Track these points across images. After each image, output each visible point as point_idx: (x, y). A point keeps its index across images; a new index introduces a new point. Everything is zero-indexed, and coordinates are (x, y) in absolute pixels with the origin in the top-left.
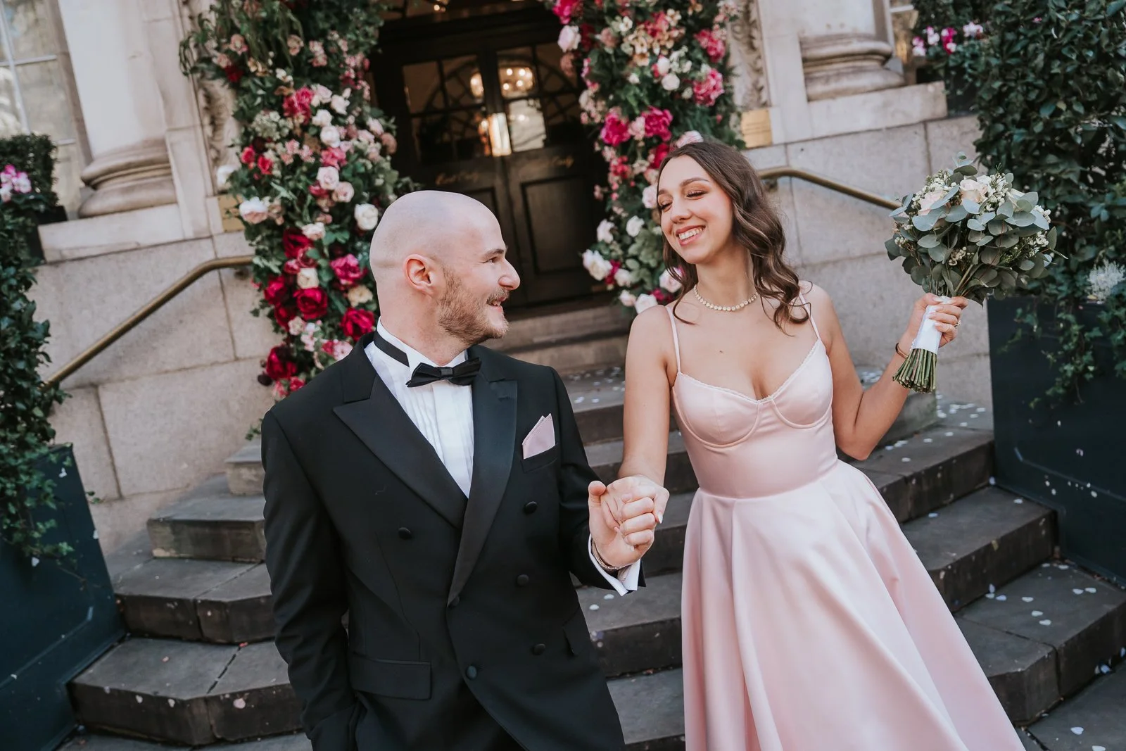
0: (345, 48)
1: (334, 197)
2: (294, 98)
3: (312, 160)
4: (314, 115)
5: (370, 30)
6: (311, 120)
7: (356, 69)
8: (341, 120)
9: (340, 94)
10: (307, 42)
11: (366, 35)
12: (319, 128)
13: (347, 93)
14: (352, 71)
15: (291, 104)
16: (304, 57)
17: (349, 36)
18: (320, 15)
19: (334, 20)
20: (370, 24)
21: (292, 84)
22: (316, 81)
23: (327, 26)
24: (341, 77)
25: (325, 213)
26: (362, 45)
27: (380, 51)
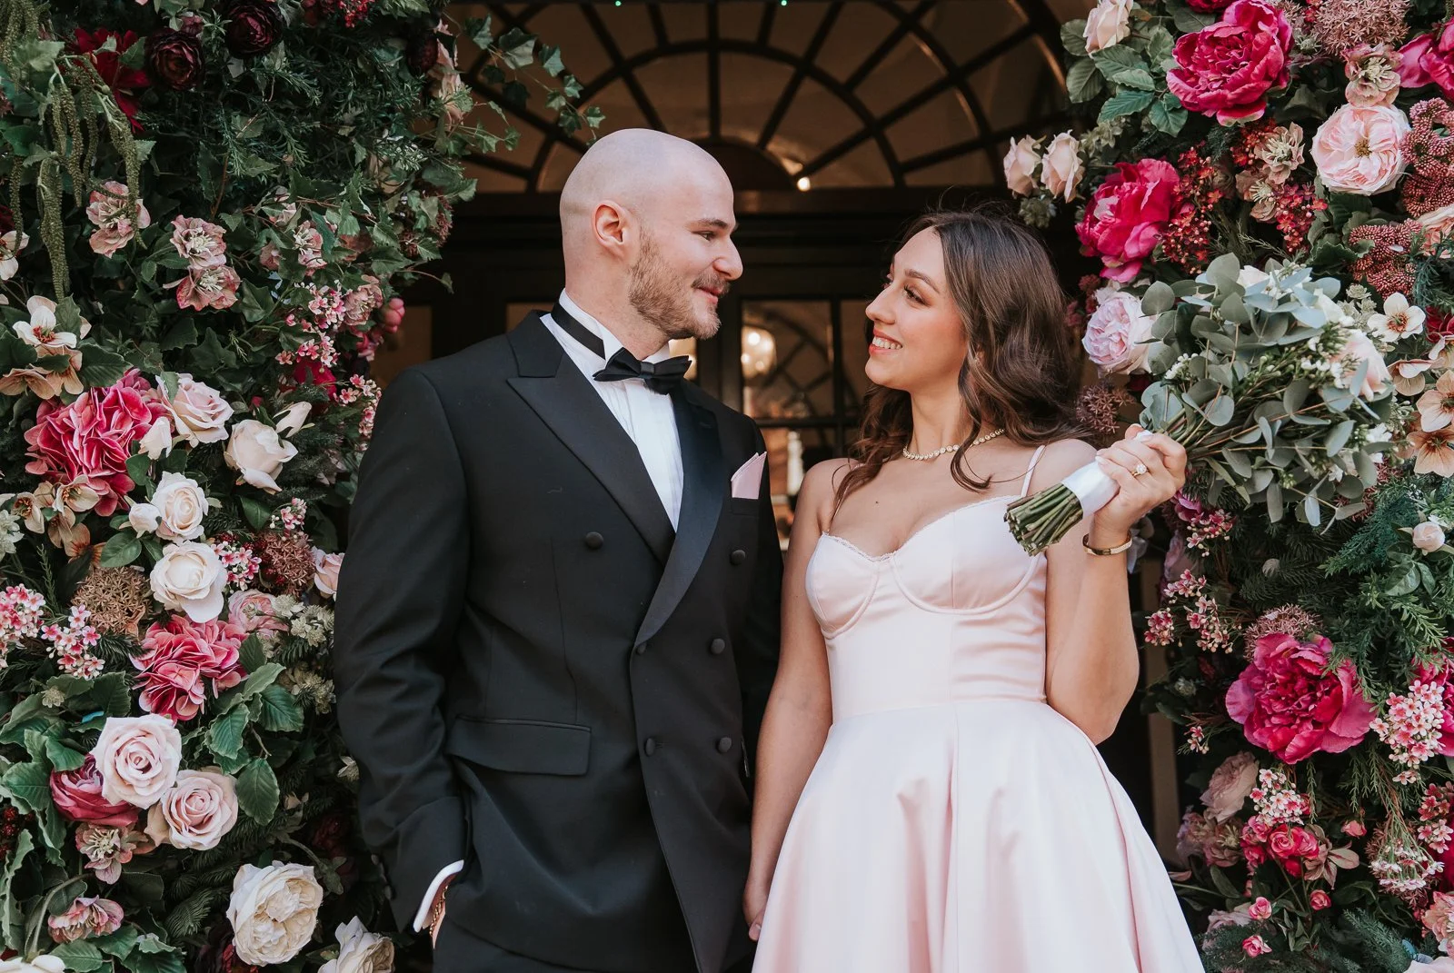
0: (313, 259)
1: (153, 828)
2: (74, 416)
3: (94, 668)
4: (141, 495)
5: (426, 208)
6: (124, 511)
7: (344, 336)
8: (254, 510)
9: (269, 416)
10: (162, 222)
11: (407, 221)
12: (151, 547)
13: (296, 416)
14: (328, 341)
15: (58, 439)
16: (148, 271)
17: (331, 217)
18: (243, 127)
19: (294, 155)
20: (426, 189)
21: (78, 359)
22: (176, 362)
23: (261, 168)
24: (283, 358)
25: (96, 888)
26: (383, 253)
27: (446, 281)
